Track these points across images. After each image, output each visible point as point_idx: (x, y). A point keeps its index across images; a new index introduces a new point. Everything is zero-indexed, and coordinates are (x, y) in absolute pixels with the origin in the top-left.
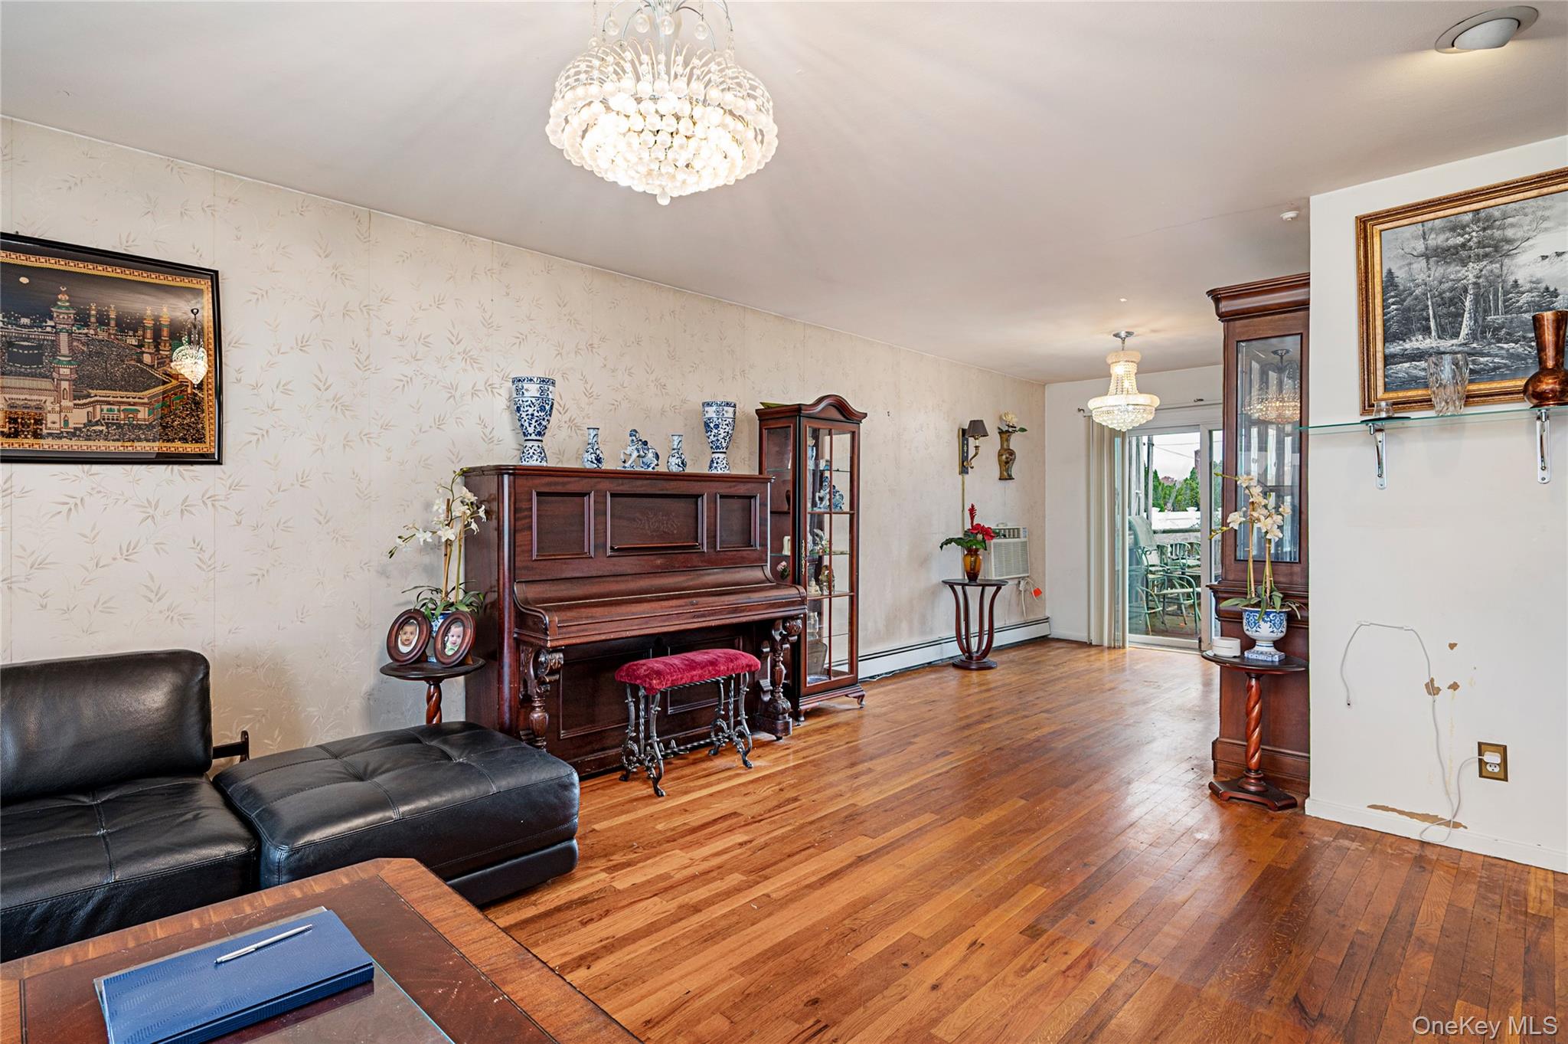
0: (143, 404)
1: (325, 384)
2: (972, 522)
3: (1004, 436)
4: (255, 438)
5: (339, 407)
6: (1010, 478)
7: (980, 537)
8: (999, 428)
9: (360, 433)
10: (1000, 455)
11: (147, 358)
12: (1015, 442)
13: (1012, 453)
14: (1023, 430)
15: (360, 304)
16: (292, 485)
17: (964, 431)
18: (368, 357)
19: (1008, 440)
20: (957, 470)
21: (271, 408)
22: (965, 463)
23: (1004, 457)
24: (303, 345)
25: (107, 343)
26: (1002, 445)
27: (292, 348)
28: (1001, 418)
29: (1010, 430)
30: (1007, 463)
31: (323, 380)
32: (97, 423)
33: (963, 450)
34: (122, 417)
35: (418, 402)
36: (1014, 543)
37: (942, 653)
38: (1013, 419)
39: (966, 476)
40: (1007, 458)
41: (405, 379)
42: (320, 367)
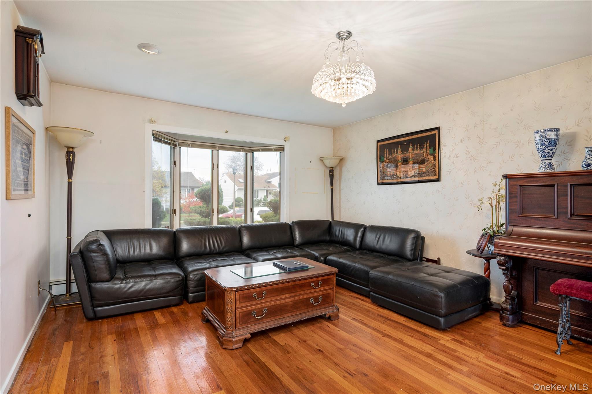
0: (424, 167)
1: (468, 152)
4: (449, 172)
5: (473, 159)
9: (480, 167)
11: (425, 155)
15: (480, 121)
16: (458, 186)
18: (483, 139)
21: (453, 163)
24: (462, 141)
25: (418, 153)
27: (459, 143)
31: (468, 151)
32: (416, 174)
34: (420, 171)
35: (502, 151)
41: (497, 144)
42: (467, 147)
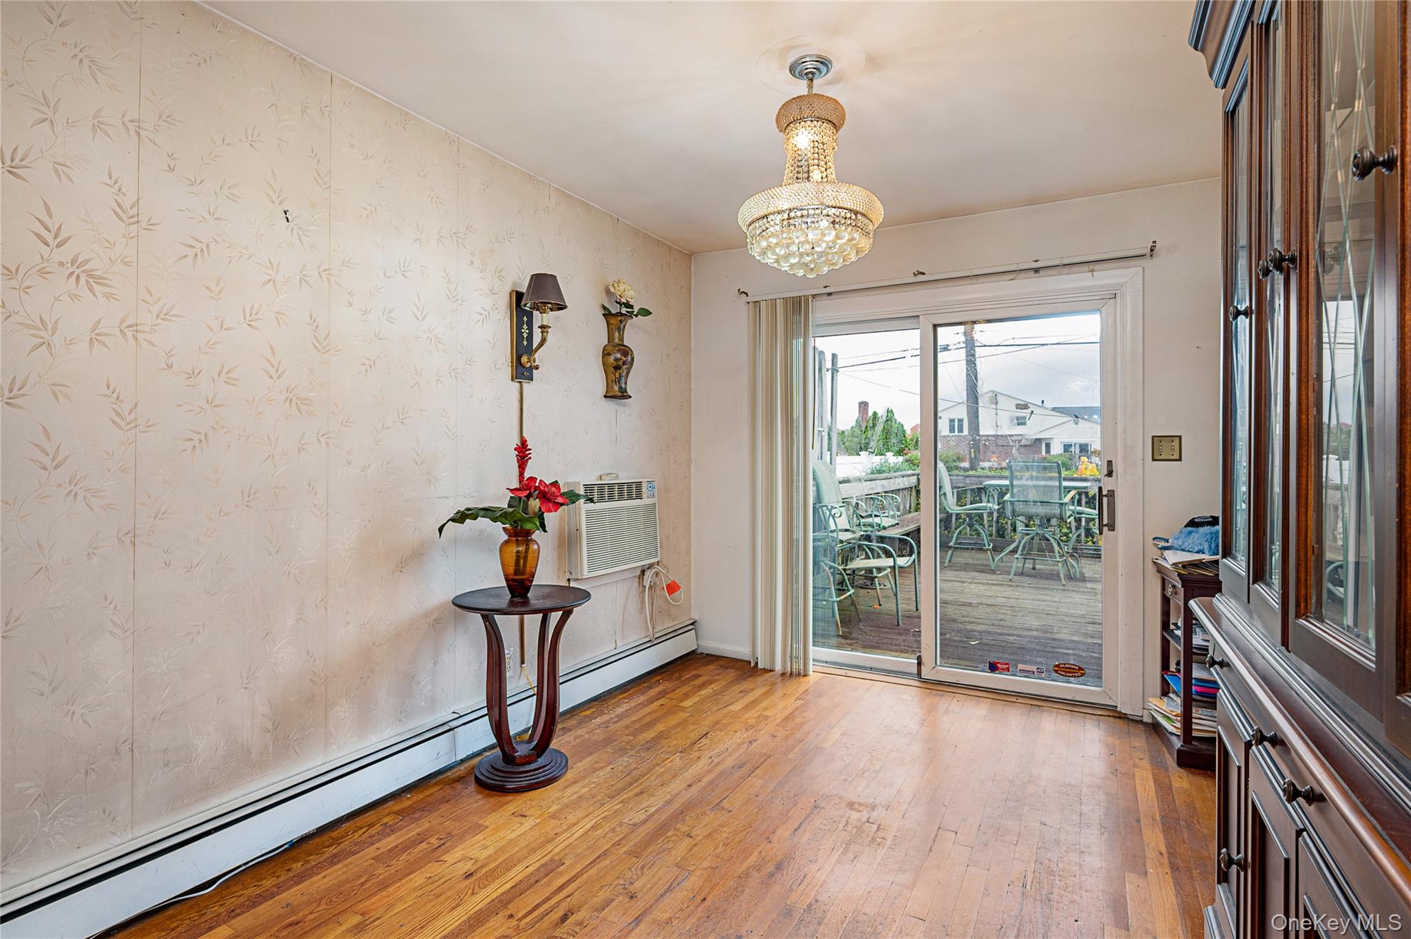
2: (521, 475)
3: (612, 321)
6: (623, 395)
7: (535, 504)
8: (604, 308)
10: (606, 354)
12: (633, 335)
13: (626, 352)
14: (645, 313)
17: (519, 296)
19: (621, 330)
20: (507, 371)
22: (524, 359)
23: (611, 359)
26: (610, 338)
28: (608, 292)
29: (624, 310)
30: (617, 368)
33: (520, 334)
36: (629, 509)
37: (454, 749)
38: (629, 293)
39: (527, 386)
40: (617, 360)
